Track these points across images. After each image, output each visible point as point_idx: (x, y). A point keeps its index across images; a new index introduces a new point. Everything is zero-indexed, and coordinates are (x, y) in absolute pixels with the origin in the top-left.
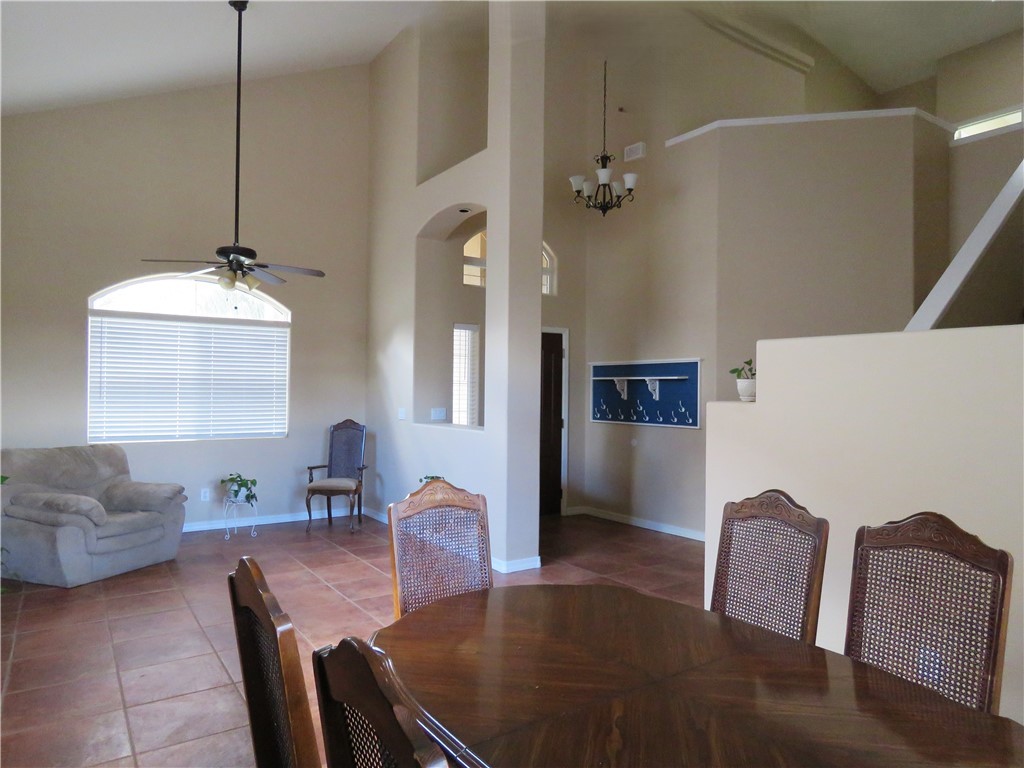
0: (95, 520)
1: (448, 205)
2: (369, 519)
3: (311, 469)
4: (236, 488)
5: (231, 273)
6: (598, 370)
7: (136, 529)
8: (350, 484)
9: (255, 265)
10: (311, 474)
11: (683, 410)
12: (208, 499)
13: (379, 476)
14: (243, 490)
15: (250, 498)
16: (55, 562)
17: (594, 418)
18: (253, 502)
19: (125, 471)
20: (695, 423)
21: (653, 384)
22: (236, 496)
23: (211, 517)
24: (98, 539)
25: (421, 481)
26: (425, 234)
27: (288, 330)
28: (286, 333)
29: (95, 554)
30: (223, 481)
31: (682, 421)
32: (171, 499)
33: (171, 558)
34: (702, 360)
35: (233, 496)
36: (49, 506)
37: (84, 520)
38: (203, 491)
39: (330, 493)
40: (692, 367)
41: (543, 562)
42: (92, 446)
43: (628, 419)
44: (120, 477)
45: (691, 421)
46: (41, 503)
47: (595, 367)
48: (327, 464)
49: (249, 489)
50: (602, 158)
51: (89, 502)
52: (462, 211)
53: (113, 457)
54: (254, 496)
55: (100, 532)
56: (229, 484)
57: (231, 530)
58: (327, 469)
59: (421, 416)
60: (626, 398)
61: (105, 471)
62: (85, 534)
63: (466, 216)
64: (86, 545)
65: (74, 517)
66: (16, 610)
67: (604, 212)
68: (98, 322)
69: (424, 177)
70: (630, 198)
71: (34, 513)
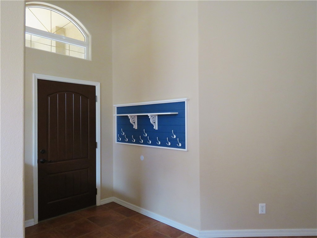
6: (120, 110)
11: (175, 137)
17: (118, 141)
20: (183, 147)
21: (153, 118)
31: (174, 145)
34: (188, 100)
40: (181, 106)
43: (138, 142)
45: (180, 145)
47: (118, 108)
60: (136, 128)
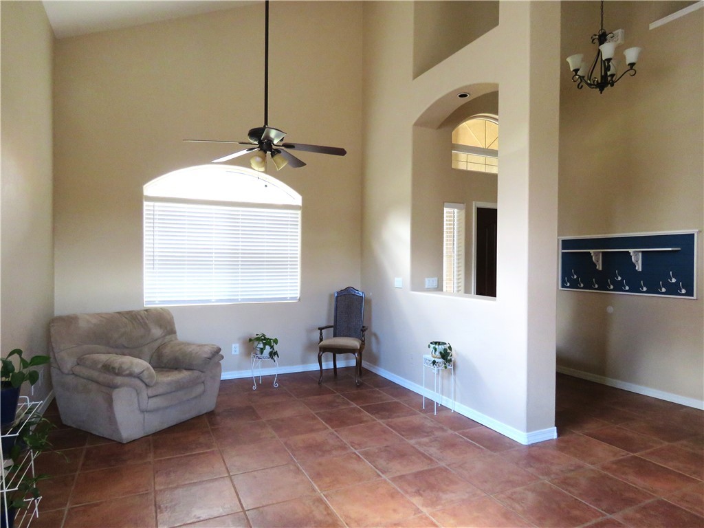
0: (147, 381)
1: (450, 90)
2: (368, 372)
3: (321, 329)
4: (261, 346)
5: (261, 153)
6: (569, 244)
7: (180, 387)
8: (354, 343)
9: (284, 145)
10: (321, 334)
11: (674, 280)
12: (237, 353)
13: (375, 335)
14: (268, 347)
15: (273, 354)
16: (112, 419)
17: (562, 287)
18: (275, 358)
19: (172, 332)
20: (689, 294)
21: (636, 257)
22: (262, 353)
23: (239, 368)
24: (149, 397)
25: (429, 346)
26: (420, 124)
27: (299, 212)
28: (298, 214)
29: (147, 411)
30: (250, 340)
31: (673, 290)
32: (210, 359)
33: (210, 410)
34: (700, 232)
35: (258, 352)
36: (108, 368)
37: (138, 382)
38: (233, 346)
39: (336, 351)
40: (686, 239)
41: (559, 433)
42: (146, 310)
44: (168, 337)
45: (684, 291)
46: (100, 366)
47: (564, 241)
48: (333, 325)
49: (272, 347)
50: (600, 36)
51: (140, 365)
52: (461, 96)
53: (162, 320)
54: (276, 353)
55: (151, 392)
56: (256, 343)
57: (257, 378)
58: (332, 329)
59: (417, 285)
60: (601, 268)
61: (157, 332)
62: (138, 394)
63: (464, 100)
64: (139, 404)
65: (127, 380)
66: (76, 471)
67: (601, 90)
68: (151, 206)
69: (420, 70)
70: (632, 72)
71: (95, 374)
